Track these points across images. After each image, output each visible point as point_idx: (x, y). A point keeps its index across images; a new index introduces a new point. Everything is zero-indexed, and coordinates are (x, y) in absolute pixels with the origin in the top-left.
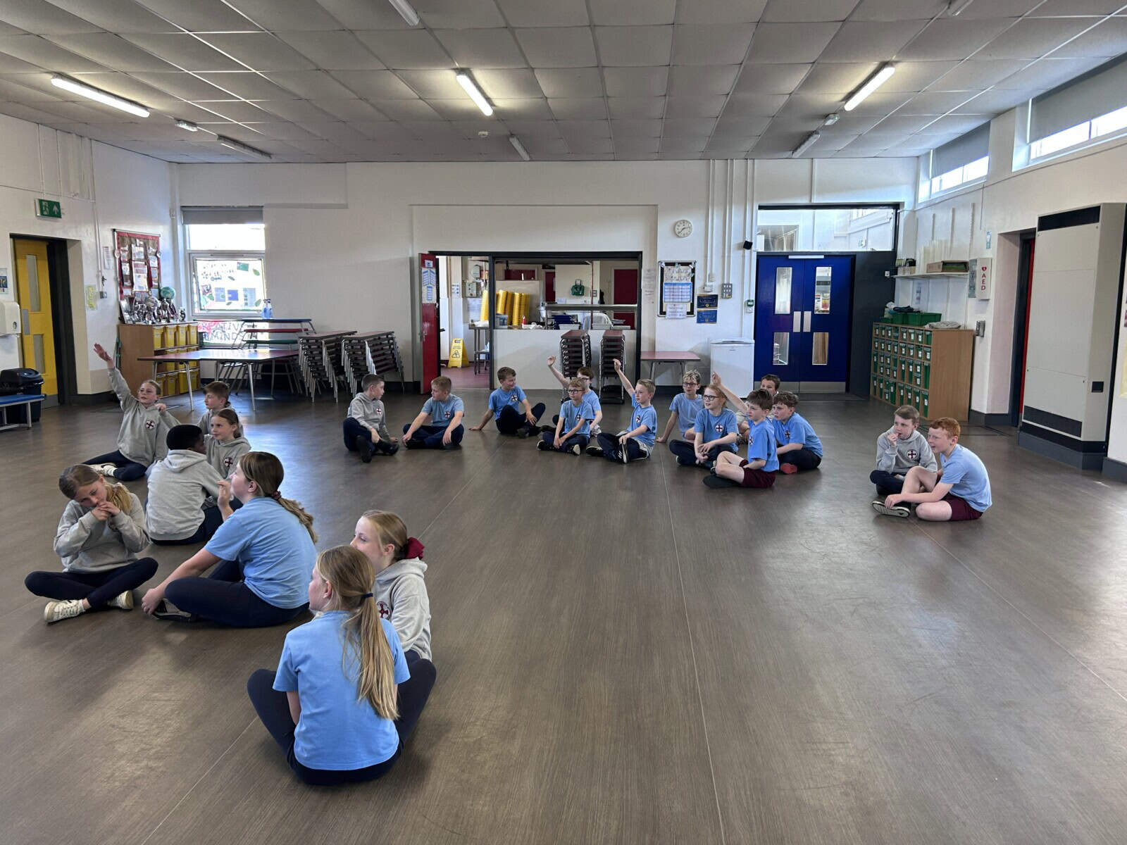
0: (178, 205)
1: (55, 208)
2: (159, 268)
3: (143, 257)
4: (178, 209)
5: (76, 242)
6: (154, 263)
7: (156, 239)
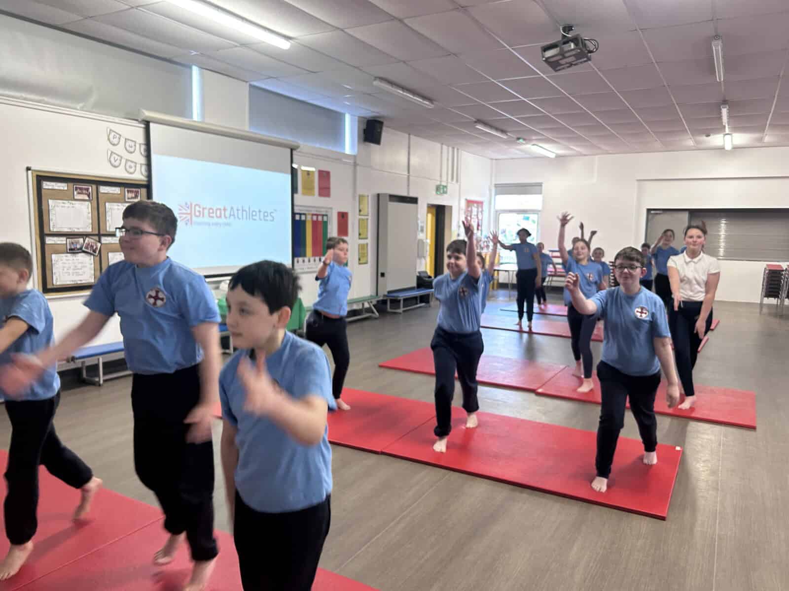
0: (493, 183)
1: (445, 189)
2: (482, 220)
3: (476, 214)
4: (493, 185)
5: (451, 207)
6: (480, 218)
7: (481, 203)
